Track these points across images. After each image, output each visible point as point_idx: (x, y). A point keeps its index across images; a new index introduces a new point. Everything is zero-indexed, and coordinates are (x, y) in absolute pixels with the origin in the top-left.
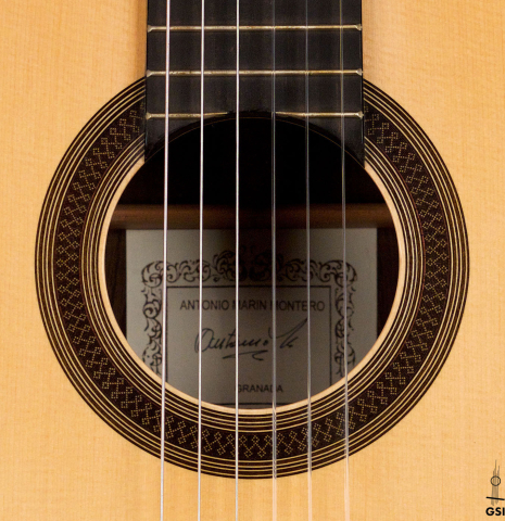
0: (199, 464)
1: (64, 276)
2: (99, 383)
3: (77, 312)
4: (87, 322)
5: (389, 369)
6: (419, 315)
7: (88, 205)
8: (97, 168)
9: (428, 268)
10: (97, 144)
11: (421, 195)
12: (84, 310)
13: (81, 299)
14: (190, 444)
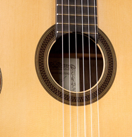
0: (70, 103)
1: (40, 64)
2: (48, 86)
3: (43, 71)
4: (45, 73)
5: (103, 85)
6: (108, 74)
7: (45, 50)
8: (47, 42)
9: (109, 65)
10: (46, 37)
11: (108, 50)
12: (45, 71)
13: (44, 69)
14: (68, 100)
